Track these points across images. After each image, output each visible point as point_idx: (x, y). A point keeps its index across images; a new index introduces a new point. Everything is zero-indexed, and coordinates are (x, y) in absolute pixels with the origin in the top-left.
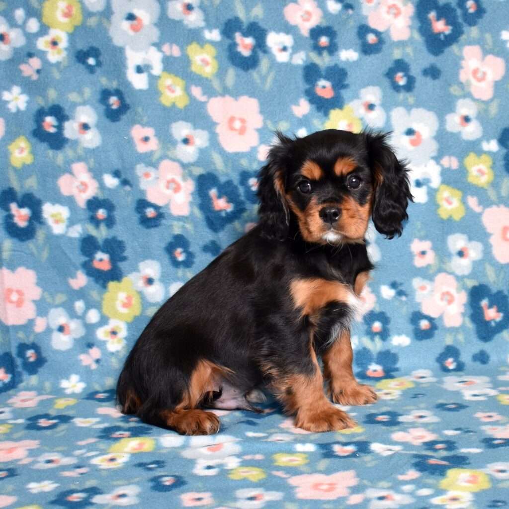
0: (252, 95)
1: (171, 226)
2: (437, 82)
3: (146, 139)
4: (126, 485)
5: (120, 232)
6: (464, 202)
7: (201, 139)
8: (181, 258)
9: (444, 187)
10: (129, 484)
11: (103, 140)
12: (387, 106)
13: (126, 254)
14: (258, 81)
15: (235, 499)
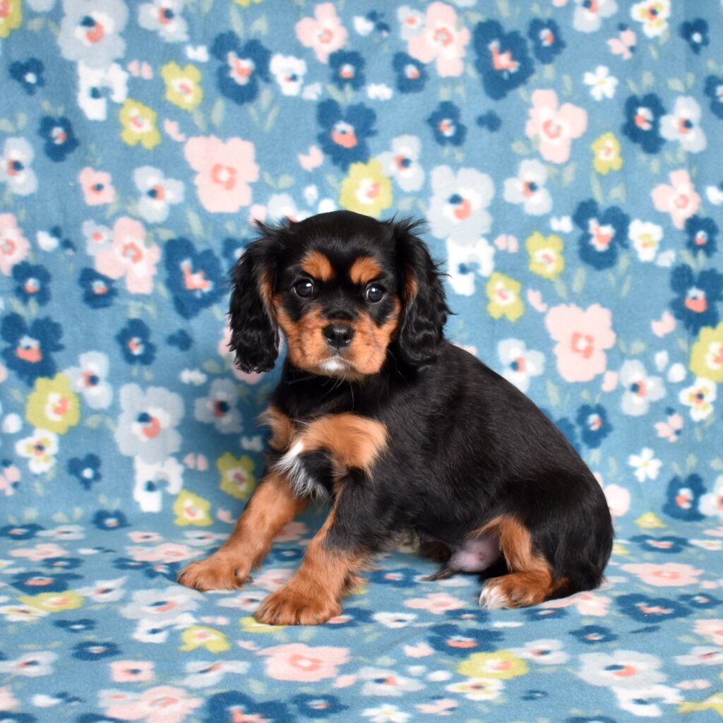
0: (246, 136)
1: (126, 308)
2: (495, 135)
3: (99, 188)
4: (40, 650)
5: (56, 311)
6: (522, 296)
7: (173, 192)
8: (137, 351)
9: (497, 275)
10: (45, 649)
11: (40, 186)
12: (427, 163)
13: (62, 341)
14: (256, 119)
15: (184, 675)
